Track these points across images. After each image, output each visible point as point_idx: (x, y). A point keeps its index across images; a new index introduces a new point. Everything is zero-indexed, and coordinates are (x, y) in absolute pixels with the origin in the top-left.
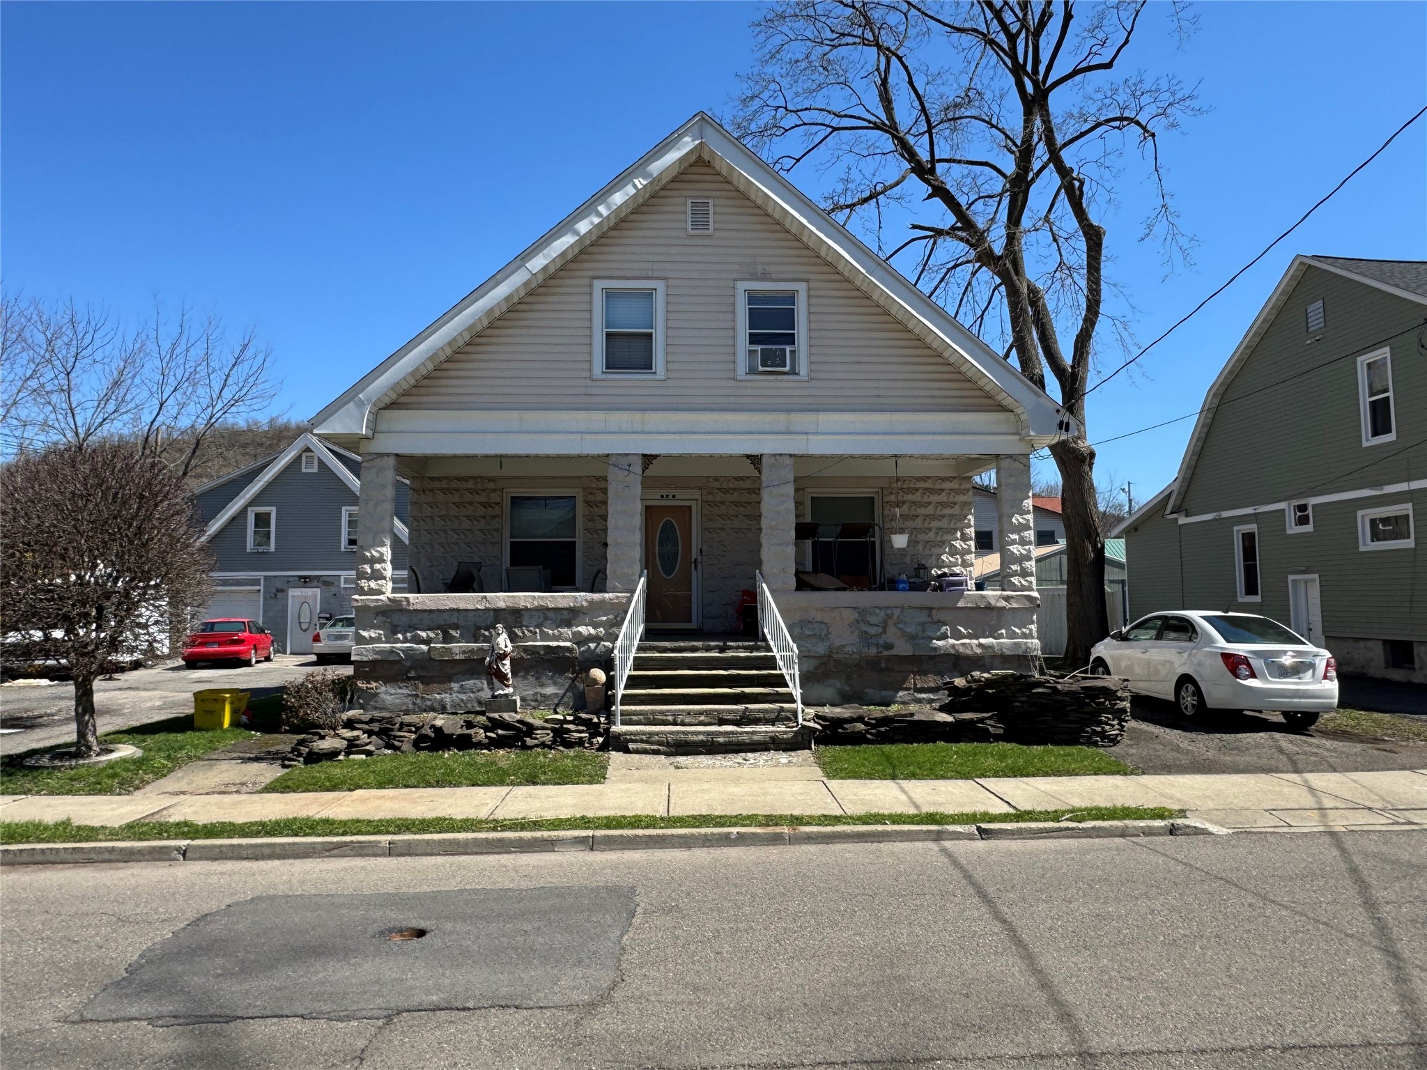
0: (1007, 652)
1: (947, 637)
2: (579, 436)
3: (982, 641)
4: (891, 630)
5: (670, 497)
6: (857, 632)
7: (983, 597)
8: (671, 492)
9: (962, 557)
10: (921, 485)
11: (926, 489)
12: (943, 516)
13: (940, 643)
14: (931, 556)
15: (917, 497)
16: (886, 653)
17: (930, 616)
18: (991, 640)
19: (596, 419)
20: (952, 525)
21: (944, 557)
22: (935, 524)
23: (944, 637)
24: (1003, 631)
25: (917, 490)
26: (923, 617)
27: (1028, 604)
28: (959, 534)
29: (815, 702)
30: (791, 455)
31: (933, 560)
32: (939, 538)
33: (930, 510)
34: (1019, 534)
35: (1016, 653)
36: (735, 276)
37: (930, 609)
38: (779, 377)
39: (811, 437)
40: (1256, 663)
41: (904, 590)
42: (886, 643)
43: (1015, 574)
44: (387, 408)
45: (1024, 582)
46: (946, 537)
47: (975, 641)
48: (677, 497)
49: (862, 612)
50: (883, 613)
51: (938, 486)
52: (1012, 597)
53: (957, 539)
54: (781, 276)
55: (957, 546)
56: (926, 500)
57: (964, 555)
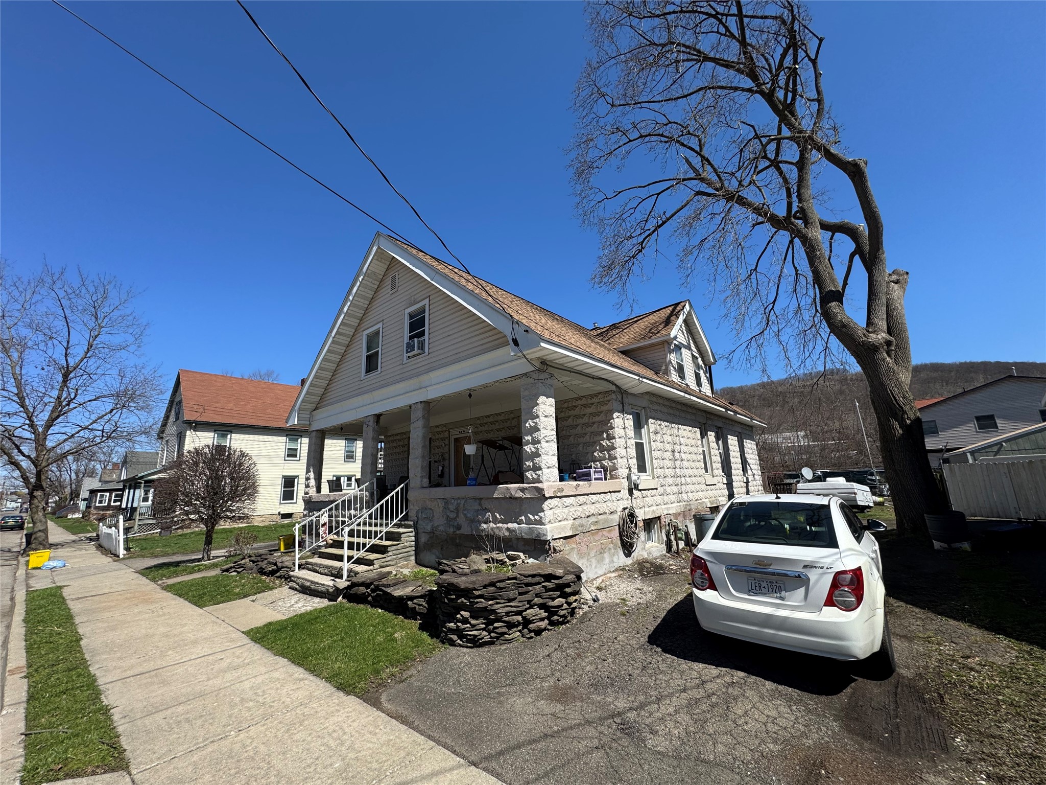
0: (526, 537)
3: (510, 525)
4: (461, 516)
6: (444, 516)
7: (508, 489)
8: (463, 429)
9: (608, 453)
10: (579, 402)
11: (582, 405)
13: (484, 526)
14: (587, 453)
15: (577, 412)
17: (480, 504)
18: (515, 525)
19: (366, 398)
20: (600, 429)
21: (596, 454)
22: (589, 429)
23: (487, 522)
25: (576, 406)
26: (476, 506)
27: (537, 495)
28: (605, 435)
33: (585, 420)
34: (531, 436)
35: (530, 537)
36: (403, 308)
38: (418, 357)
39: (428, 389)
40: (718, 570)
42: (458, 525)
43: (529, 469)
44: (314, 410)
45: (535, 476)
46: (596, 438)
47: (505, 526)
48: (465, 432)
49: (446, 501)
50: (456, 503)
51: (590, 401)
52: (526, 489)
53: (604, 439)
54: (420, 299)
55: (604, 444)
56: (582, 413)
57: (610, 451)
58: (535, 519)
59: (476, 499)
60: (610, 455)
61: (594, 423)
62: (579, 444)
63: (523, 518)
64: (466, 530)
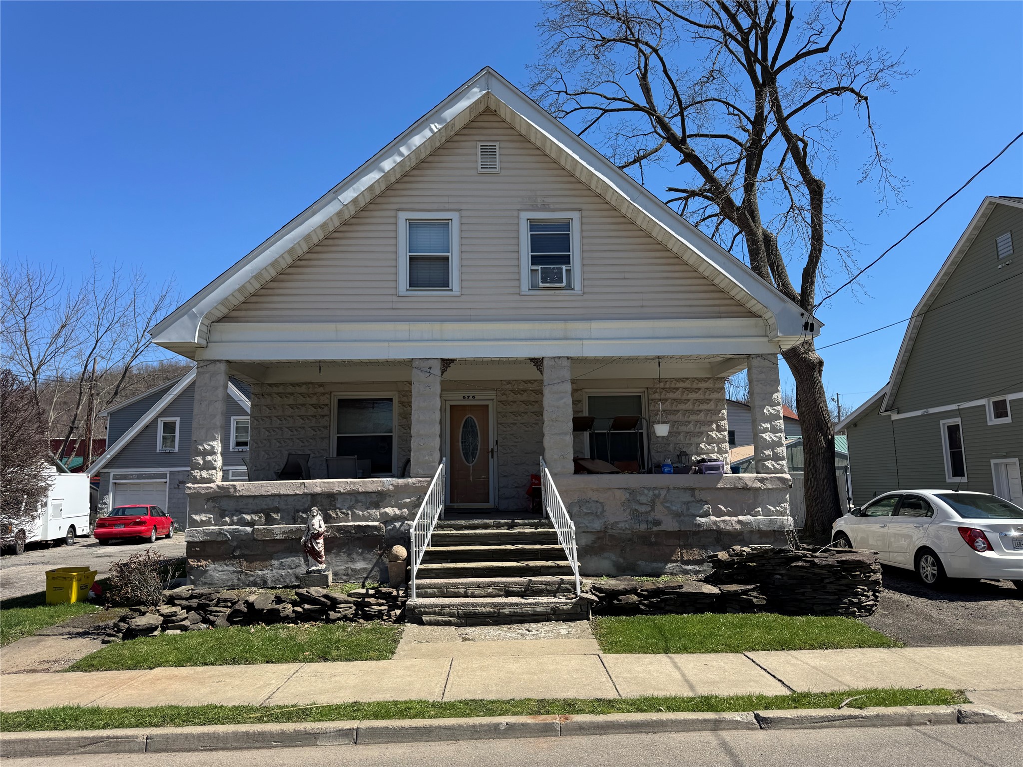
0: (764, 528)
1: (709, 515)
2: (386, 344)
3: (741, 518)
4: (659, 507)
5: (471, 398)
6: (628, 511)
7: (740, 478)
8: (471, 394)
9: (718, 446)
10: (681, 385)
11: (685, 388)
12: (701, 411)
13: (703, 520)
14: (691, 444)
15: (677, 395)
16: (655, 529)
17: (693, 495)
18: (748, 518)
19: (402, 329)
20: (708, 419)
21: (702, 446)
22: (693, 418)
23: (706, 515)
24: (760, 509)
25: (677, 389)
26: (687, 497)
27: (781, 485)
28: (714, 426)
29: (592, 573)
30: (568, 358)
31: (693, 448)
32: (697, 430)
33: (689, 406)
34: (770, 424)
35: (771, 529)
36: (519, 207)
37: (693, 490)
38: (557, 292)
39: (585, 342)
40: (991, 536)
41: (669, 472)
42: (654, 520)
43: (768, 458)
44: (219, 321)
45: (777, 466)
46: (703, 429)
47: (734, 518)
48: (476, 398)
49: (632, 492)
50: (651, 493)
51: (695, 386)
52: (767, 479)
53: (712, 430)
54: (557, 206)
55: (714, 436)
56: (685, 397)
57: (719, 443)
58: (777, 510)
59: (685, 489)
60: (720, 449)
62: (679, 433)
64: (670, 525)
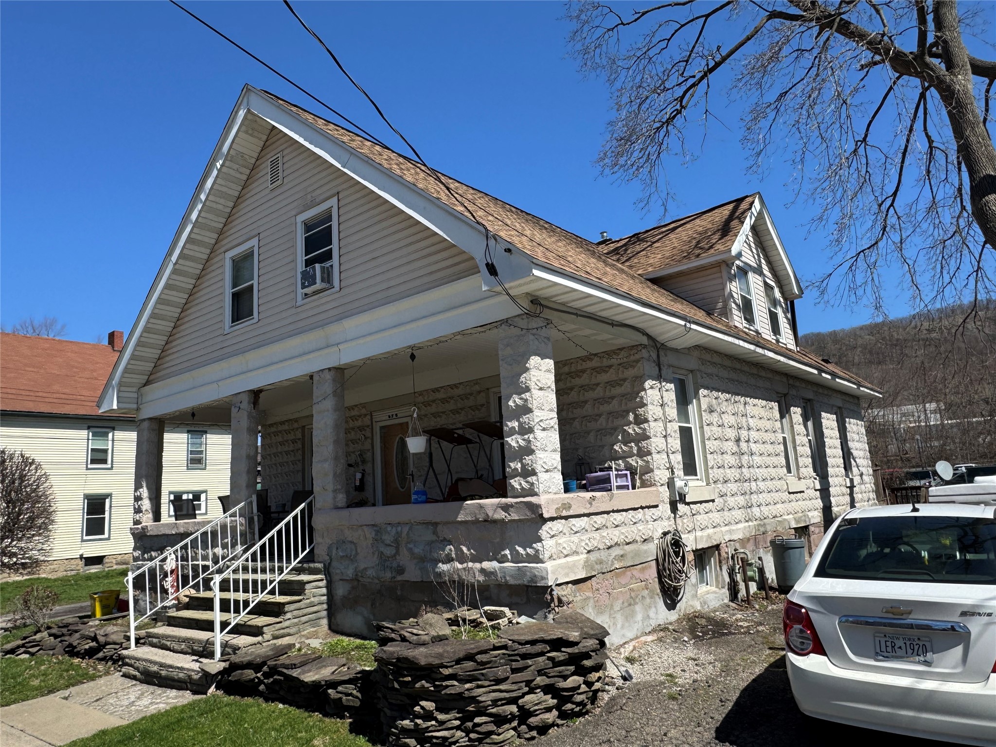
1: (452, 560)
2: (215, 385)
3: (486, 565)
4: (404, 551)
5: (394, 417)
6: (377, 553)
7: (481, 507)
8: (393, 412)
9: (637, 445)
11: (593, 369)
13: (443, 567)
14: (603, 447)
15: (584, 380)
17: (435, 533)
18: (494, 565)
20: (624, 407)
22: (605, 408)
23: (449, 560)
25: (583, 371)
28: (631, 417)
31: (606, 451)
32: (610, 425)
34: (518, 421)
35: (520, 582)
36: (294, 213)
37: (436, 524)
38: (321, 295)
39: (341, 346)
42: (399, 566)
44: (145, 385)
45: (525, 485)
46: (617, 422)
47: (478, 565)
48: (399, 416)
49: (377, 529)
50: (394, 531)
53: (629, 423)
54: (322, 197)
55: (631, 431)
56: (594, 381)
57: (639, 441)
58: (527, 554)
59: (427, 524)
60: (639, 449)
61: (613, 398)
62: (588, 433)
63: (507, 552)
64: (412, 574)
